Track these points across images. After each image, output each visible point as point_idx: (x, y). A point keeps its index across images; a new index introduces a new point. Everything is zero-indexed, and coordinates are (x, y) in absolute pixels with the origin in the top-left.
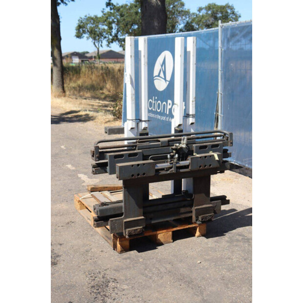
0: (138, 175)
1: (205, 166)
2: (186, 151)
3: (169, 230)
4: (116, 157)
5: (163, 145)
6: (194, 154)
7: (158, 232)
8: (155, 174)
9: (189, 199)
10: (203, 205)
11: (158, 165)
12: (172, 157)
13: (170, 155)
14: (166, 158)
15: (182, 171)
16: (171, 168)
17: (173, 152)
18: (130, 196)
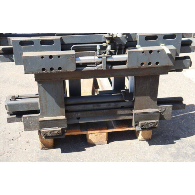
0: (52, 69)
1: (150, 64)
2: (125, 42)
3: (103, 131)
4: (22, 43)
6: (137, 46)
7: (89, 132)
8: (76, 70)
9: (128, 101)
11: (81, 58)
12: (103, 48)
13: (101, 46)
14: (94, 49)
15: (115, 67)
17: (105, 42)
18: (47, 93)
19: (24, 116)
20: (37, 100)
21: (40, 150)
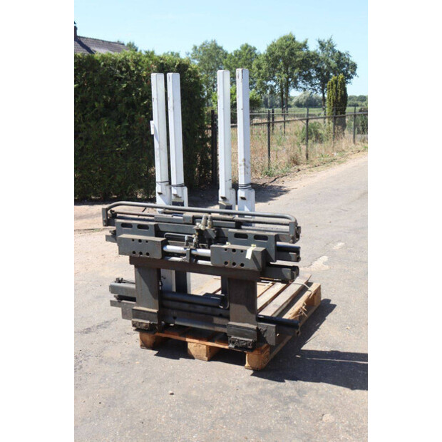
0: (141, 253)
1: (234, 264)
2: (213, 236)
3: (202, 342)
4: (124, 225)
5: (186, 222)
8: (162, 258)
9: (222, 307)
10: (244, 322)
11: (169, 247)
12: (190, 240)
13: (189, 237)
14: (182, 239)
15: (200, 262)
16: (184, 255)
17: (195, 234)
18: (142, 279)
19: (124, 301)
20: (133, 286)
21: (139, 347)
